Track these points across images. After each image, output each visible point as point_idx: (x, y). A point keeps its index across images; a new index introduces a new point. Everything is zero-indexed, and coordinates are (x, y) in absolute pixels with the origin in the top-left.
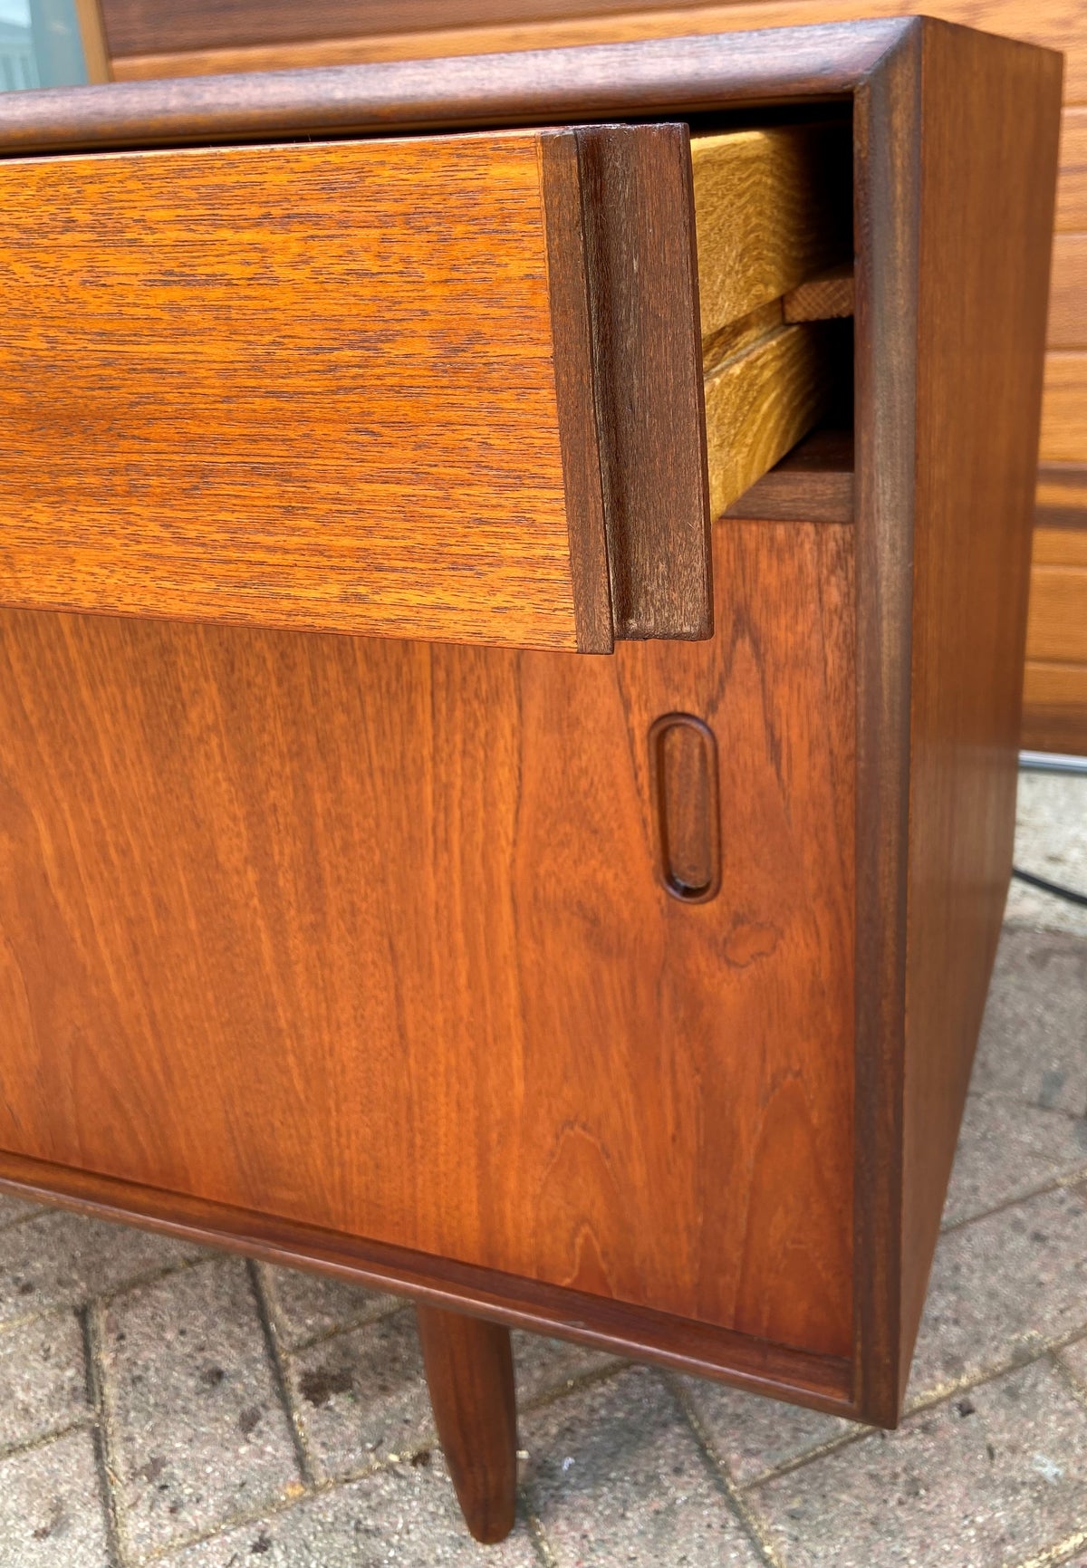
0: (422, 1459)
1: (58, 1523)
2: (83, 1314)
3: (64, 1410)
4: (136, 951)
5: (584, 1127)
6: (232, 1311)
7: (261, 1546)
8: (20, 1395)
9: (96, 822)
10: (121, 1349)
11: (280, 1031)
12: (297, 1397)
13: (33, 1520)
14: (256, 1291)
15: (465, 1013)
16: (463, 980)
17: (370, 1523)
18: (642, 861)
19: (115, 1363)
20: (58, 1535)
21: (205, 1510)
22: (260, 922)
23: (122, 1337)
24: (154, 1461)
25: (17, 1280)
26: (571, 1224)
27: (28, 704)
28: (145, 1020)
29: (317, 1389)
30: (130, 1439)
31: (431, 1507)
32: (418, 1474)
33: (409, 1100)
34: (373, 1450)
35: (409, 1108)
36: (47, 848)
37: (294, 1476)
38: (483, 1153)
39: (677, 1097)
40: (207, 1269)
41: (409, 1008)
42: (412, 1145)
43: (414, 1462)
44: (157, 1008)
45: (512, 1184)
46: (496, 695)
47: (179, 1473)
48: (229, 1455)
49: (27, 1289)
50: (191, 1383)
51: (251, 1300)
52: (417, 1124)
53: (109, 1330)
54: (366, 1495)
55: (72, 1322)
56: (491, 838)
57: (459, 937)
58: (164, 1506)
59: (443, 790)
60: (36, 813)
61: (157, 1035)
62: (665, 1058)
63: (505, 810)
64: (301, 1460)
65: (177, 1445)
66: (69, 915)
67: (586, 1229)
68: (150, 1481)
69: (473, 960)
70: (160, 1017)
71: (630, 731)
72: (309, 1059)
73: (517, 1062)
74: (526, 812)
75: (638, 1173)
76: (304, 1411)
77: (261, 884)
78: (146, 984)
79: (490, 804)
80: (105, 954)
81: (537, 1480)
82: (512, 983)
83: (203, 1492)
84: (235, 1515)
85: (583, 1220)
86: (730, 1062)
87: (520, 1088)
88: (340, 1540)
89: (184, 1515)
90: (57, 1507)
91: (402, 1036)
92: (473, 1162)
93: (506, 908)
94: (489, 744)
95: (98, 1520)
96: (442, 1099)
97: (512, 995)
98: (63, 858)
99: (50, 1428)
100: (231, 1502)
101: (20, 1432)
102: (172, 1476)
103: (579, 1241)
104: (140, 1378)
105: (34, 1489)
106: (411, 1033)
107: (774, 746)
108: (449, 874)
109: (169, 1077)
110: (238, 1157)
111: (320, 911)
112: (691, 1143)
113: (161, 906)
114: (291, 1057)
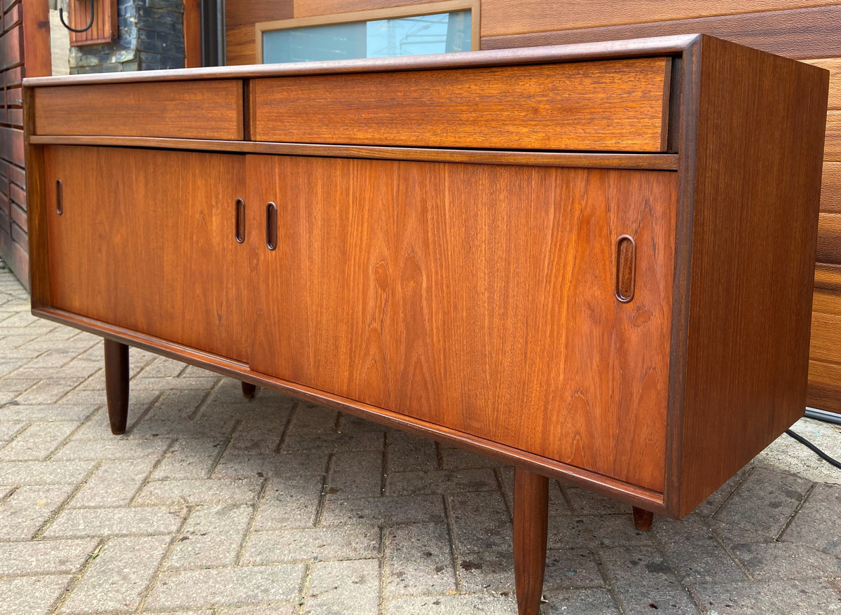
0: (505, 594)
1: (362, 580)
2: (381, 528)
3: (369, 552)
4: (444, 324)
5: (582, 393)
6: (440, 538)
7: (437, 603)
8: (354, 544)
9: (442, 275)
10: (394, 540)
11: (486, 356)
12: (459, 567)
13: (353, 578)
14: (449, 534)
16: (548, 334)
17: (480, 607)
19: (391, 543)
20: (361, 584)
21: (417, 590)
22: (486, 312)
23: (395, 537)
24: (401, 573)
25: (358, 514)
26: (573, 435)
27: (430, 234)
28: (442, 351)
29: (467, 566)
30: (393, 565)
31: (505, 608)
32: (502, 598)
33: (524, 382)
34: (486, 587)
35: (524, 385)
36: (424, 285)
37: (454, 588)
38: (546, 403)
39: (613, 379)
40: (432, 524)
41: (529, 345)
42: (523, 401)
43: (502, 594)
44: (447, 346)
45: (554, 418)
47: (410, 578)
48: (430, 577)
49: (361, 517)
50: (419, 554)
51: (447, 537)
52: (526, 393)
53: (390, 534)
54: (481, 599)
55: (376, 529)
57: (549, 317)
58: (402, 585)
59: (551, 262)
60: (423, 272)
61: (445, 358)
62: (611, 364)
63: (569, 269)
64: (457, 584)
65: (410, 570)
66: (426, 311)
67: (578, 437)
68: (398, 577)
69: (553, 325)
70: (447, 350)
71: (611, 241)
72: (494, 366)
73: (562, 367)
74: (576, 270)
75: (598, 411)
76: (461, 572)
77: (489, 298)
78: (445, 337)
79: (565, 267)
80: (434, 326)
81: (550, 611)
82: (564, 334)
83: (418, 584)
84: (427, 593)
85: (577, 433)
86: (632, 364)
87: (562, 377)
88: (467, 609)
89: (409, 589)
90: (363, 577)
91: (525, 356)
92: (542, 409)
93: (565, 306)
95: (377, 583)
96: (535, 382)
97: (563, 340)
98: (429, 289)
99: (363, 556)
100: (428, 590)
101: (352, 554)
102: (407, 578)
103: (575, 442)
104: (400, 549)
105: (354, 570)
106: (528, 355)
108: (549, 293)
109: (445, 375)
110: (462, 408)
111: (506, 308)
112: (617, 399)
113: (455, 307)
114: (487, 365)
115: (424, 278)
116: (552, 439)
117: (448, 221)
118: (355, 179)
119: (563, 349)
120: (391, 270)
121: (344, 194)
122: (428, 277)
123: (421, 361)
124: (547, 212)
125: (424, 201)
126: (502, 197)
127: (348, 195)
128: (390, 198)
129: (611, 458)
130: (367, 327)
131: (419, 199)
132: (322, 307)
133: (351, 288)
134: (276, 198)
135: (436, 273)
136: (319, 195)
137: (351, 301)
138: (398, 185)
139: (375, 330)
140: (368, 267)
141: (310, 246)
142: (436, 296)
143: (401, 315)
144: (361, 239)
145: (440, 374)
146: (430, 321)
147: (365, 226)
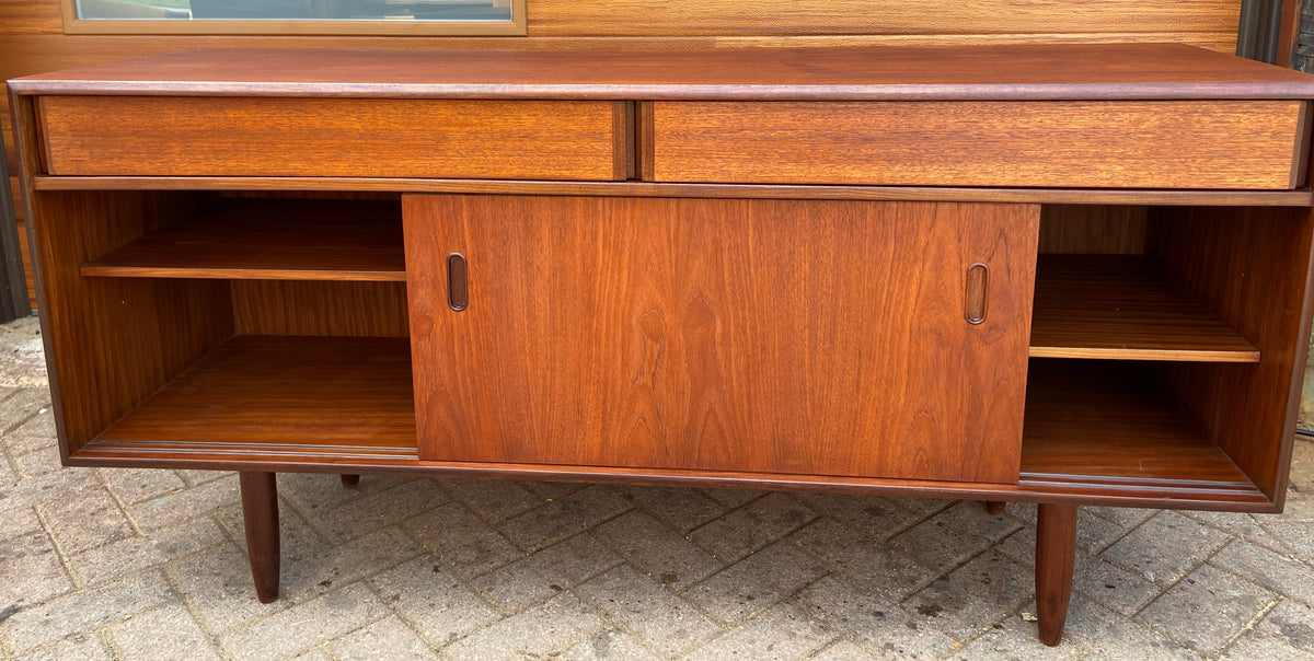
4: (748, 368)
5: (926, 412)
9: (744, 318)
11: (805, 392)
15: (885, 374)
16: (886, 362)
18: (959, 313)
22: (806, 350)
26: (915, 452)
27: (726, 276)
28: (745, 397)
33: (856, 412)
35: (856, 415)
36: (719, 330)
38: (883, 429)
39: (962, 394)
41: (863, 375)
42: (854, 430)
44: (752, 391)
45: (893, 440)
46: (915, 261)
52: (858, 421)
56: (906, 310)
57: (888, 346)
59: (890, 294)
60: (717, 317)
61: (749, 402)
62: (960, 381)
63: (912, 300)
66: (721, 357)
67: (921, 452)
69: (892, 353)
71: (961, 269)
72: (816, 402)
73: (903, 391)
74: (920, 299)
75: (944, 426)
77: (810, 335)
78: (749, 381)
79: (907, 297)
80: (734, 370)
82: (905, 360)
85: (921, 449)
86: (983, 378)
87: (902, 401)
91: (858, 387)
92: (879, 433)
93: (907, 334)
94: (911, 276)
96: (870, 409)
97: (905, 366)
98: (725, 335)
103: (918, 458)
106: (862, 386)
107: (1009, 271)
108: (887, 323)
109: (750, 419)
110: (775, 450)
111: (832, 343)
112: (966, 411)
113: (764, 348)
114: (808, 403)
115: (719, 323)
116: (890, 460)
117: (752, 261)
118: (607, 220)
119: (904, 376)
120: (667, 318)
121: (589, 237)
122: (723, 321)
123: (714, 412)
124: (885, 246)
125: (716, 242)
126: (827, 233)
127: (595, 239)
128: (665, 240)
129: (959, 465)
130: (630, 384)
131: (709, 239)
132: (553, 370)
133: (603, 343)
134: (465, 247)
135: (736, 315)
136: (546, 240)
137: (602, 358)
138: (678, 226)
139: (644, 386)
140: (630, 318)
141: (529, 302)
142: (735, 340)
143: (684, 365)
144: (618, 288)
145: (742, 417)
146: (728, 366)
147: (625, 272)
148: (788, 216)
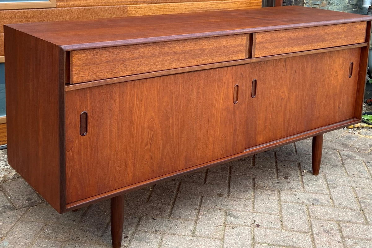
4: (179, 133)
5: (224, 135)
9: (178, 116)
11: (194, 137)
15: (214, 126)
16: (215, 122)
18: (232, 101)
22: (195, 123)
26: (221, 149)
28: (178, 144)
33: (207, 140)
35: (207, 142)
36: (171, 122)
38: (214, 144)
39: (232, 127)
41: (209, 128)
42: (206, 147)
44: (180, 141)
45: (216, 147)
46: (222, 87)
52: (207, 144)
56: (220, 103)
57: (215, 116)
59: (216, 98)
61: (179, 146)
62: (232, 123)
67: (223, 149)
69: (216, 118)
73: (219, 129)
74: (223, 99)
75: (228, 138)
77: (196, 117)
78: (179, 138)
79: (220, 99)
82: (219, 119)
86: (237, 120)
91: (208, 132)
92: (213, 146)
93: (220, 111)
94: (221, 92)
96: (211, 139)
97: (219, 121)
107: (243, 85)
108: (215, 108)
109: (179, 152)
110: (185, 160)
111: (202, 118)
112: (233, 132)
113: (184, 125)
114: (195, 141)
116: (215, 154)
117: (181, 95)
118: (138, 88)
119: (219, 124)
120: (155, 121)
121: (132, 96)
122: (172, 118)
123: (169, 152)
124: (215, 83)
125: (171, 90)
126: (201, 82)
127: (134, 96)
128: (156, 92)
129: (231, 150)
130: (143, 149)
131: (169, 90)
135: (176, 115)
137: (135, 143)
138: (160, 87)
139: (148, 149)
140: (144, 124)
142: (175, 124)
143: (160, 137)
144: (141, 114)
146: (173, 135)
147: (143, 107)
148: (191, 78)
